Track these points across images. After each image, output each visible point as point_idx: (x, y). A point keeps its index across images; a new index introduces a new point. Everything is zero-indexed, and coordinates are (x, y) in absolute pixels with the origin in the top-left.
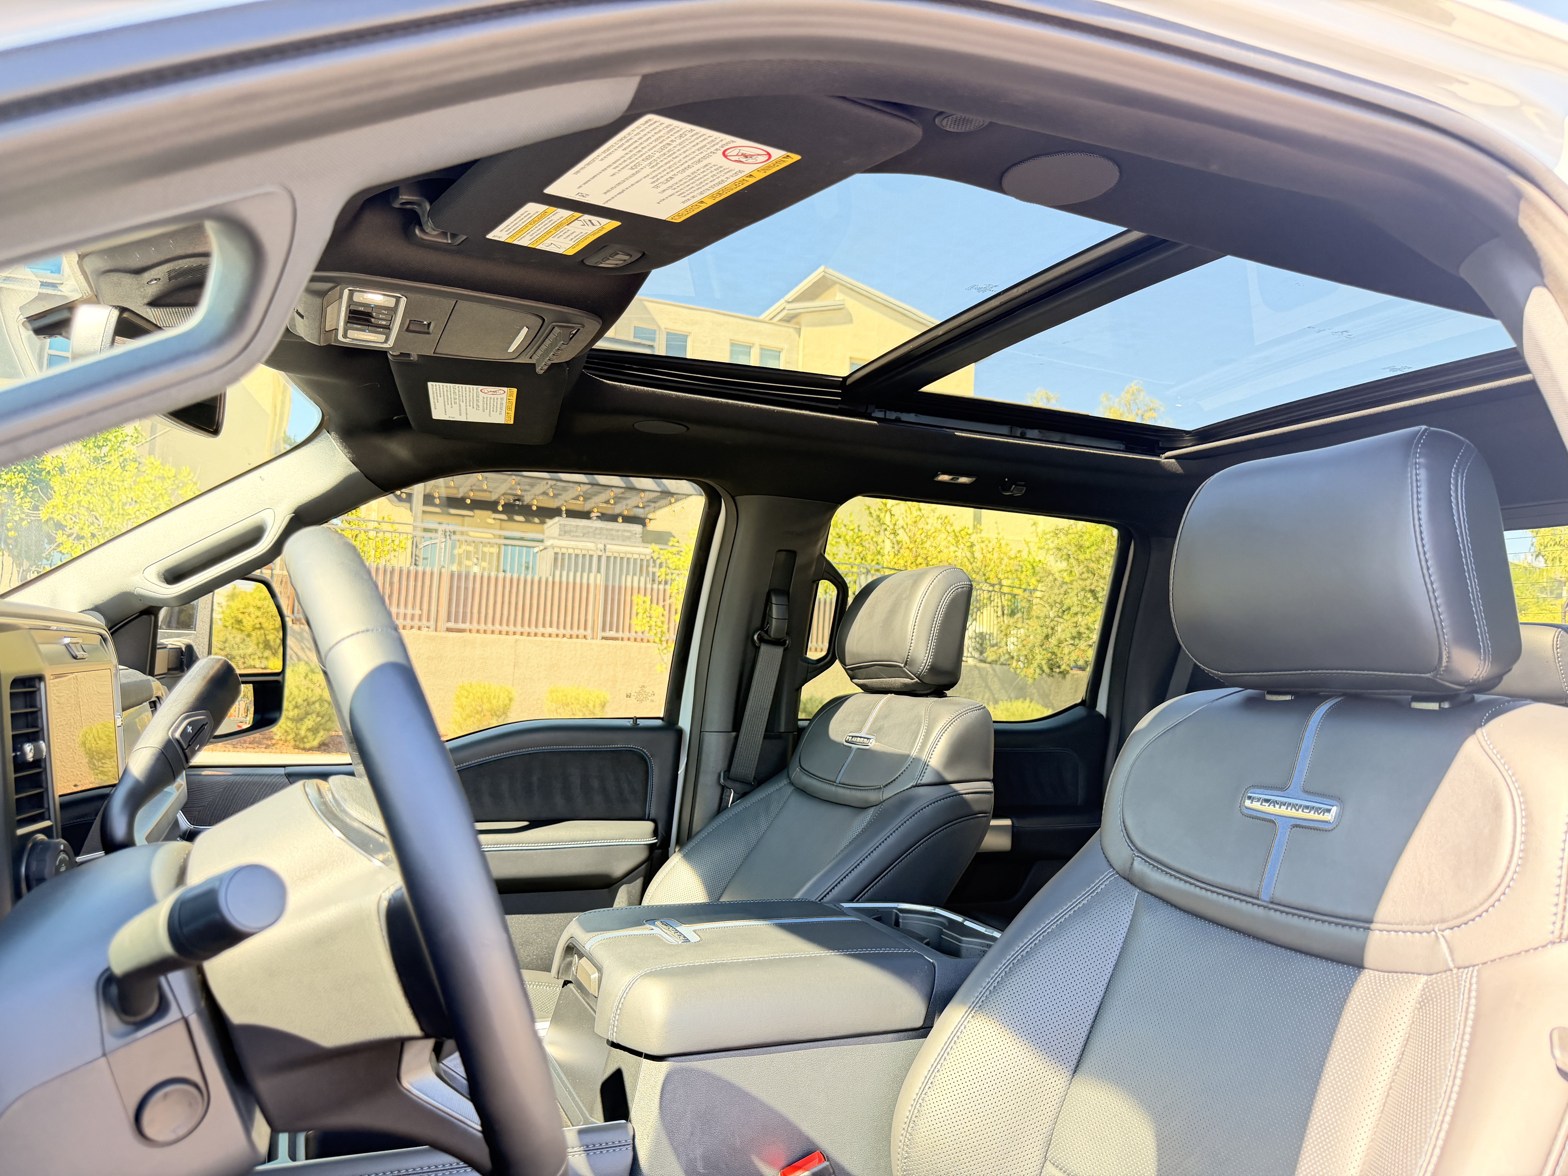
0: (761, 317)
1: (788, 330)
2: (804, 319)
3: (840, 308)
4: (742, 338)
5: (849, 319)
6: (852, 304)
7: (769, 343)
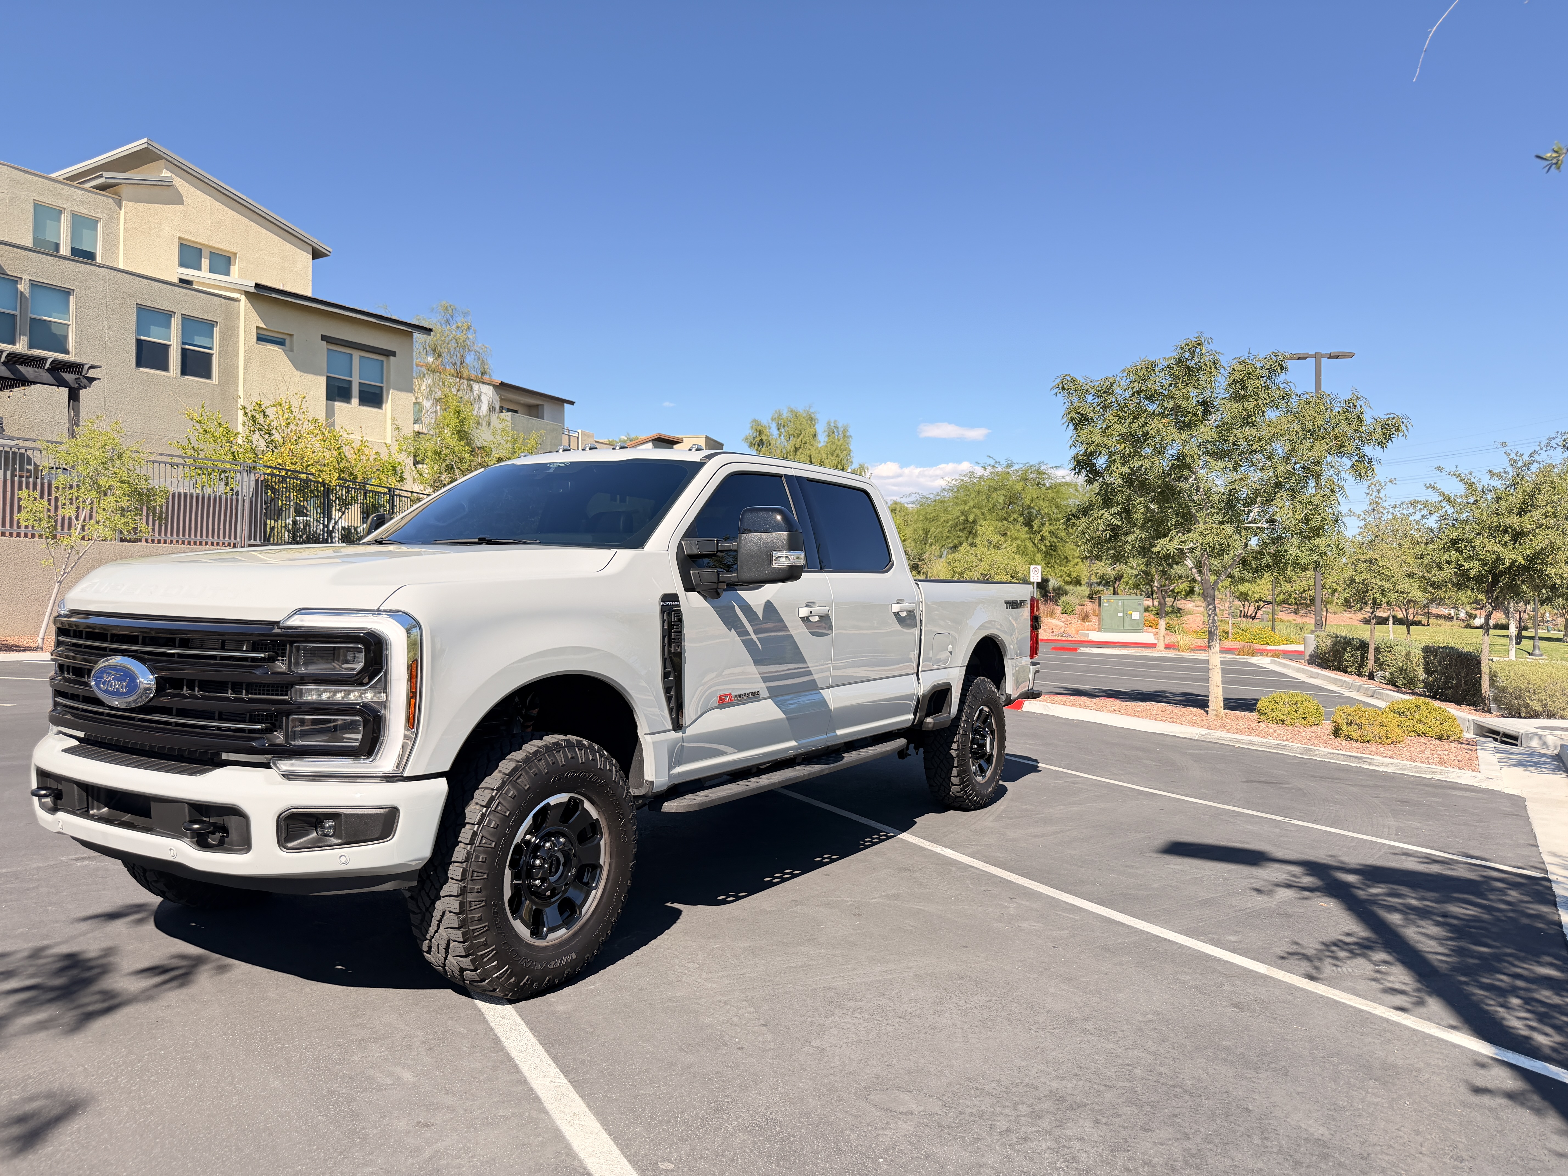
0: (53, 175)
1: (104, 200)
2: (125, 190)
3: (167, 185)
4: (48, 200)
5: (178, 200)
6: (179, 183)
7: (82, 210)
